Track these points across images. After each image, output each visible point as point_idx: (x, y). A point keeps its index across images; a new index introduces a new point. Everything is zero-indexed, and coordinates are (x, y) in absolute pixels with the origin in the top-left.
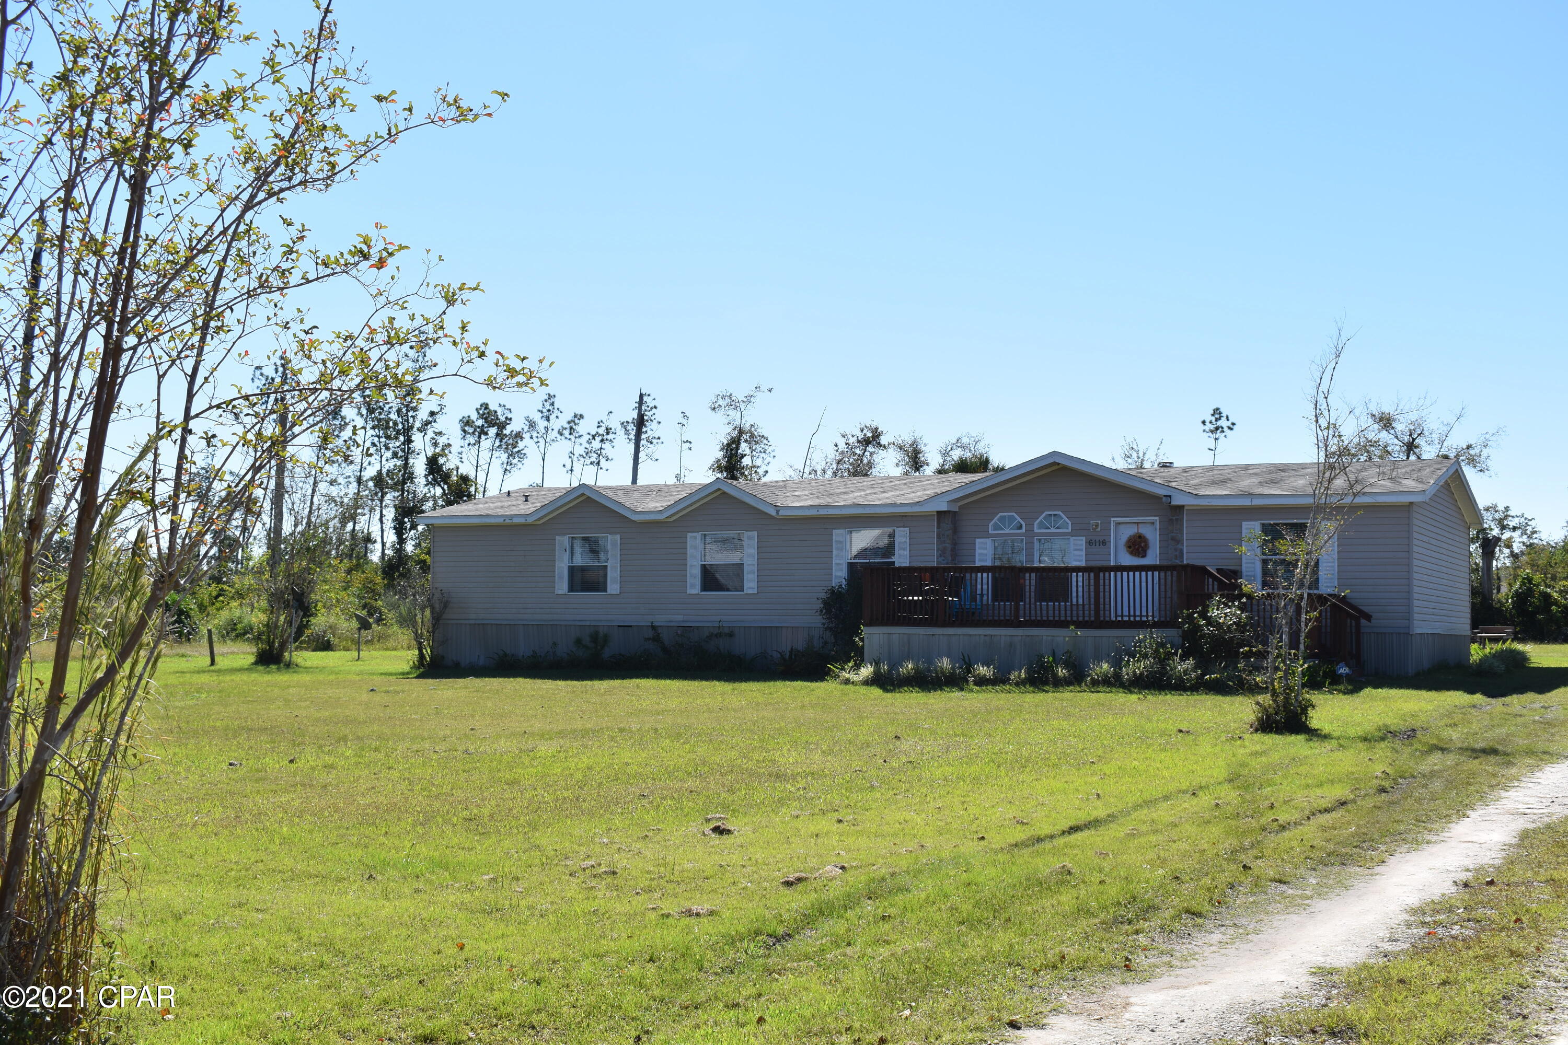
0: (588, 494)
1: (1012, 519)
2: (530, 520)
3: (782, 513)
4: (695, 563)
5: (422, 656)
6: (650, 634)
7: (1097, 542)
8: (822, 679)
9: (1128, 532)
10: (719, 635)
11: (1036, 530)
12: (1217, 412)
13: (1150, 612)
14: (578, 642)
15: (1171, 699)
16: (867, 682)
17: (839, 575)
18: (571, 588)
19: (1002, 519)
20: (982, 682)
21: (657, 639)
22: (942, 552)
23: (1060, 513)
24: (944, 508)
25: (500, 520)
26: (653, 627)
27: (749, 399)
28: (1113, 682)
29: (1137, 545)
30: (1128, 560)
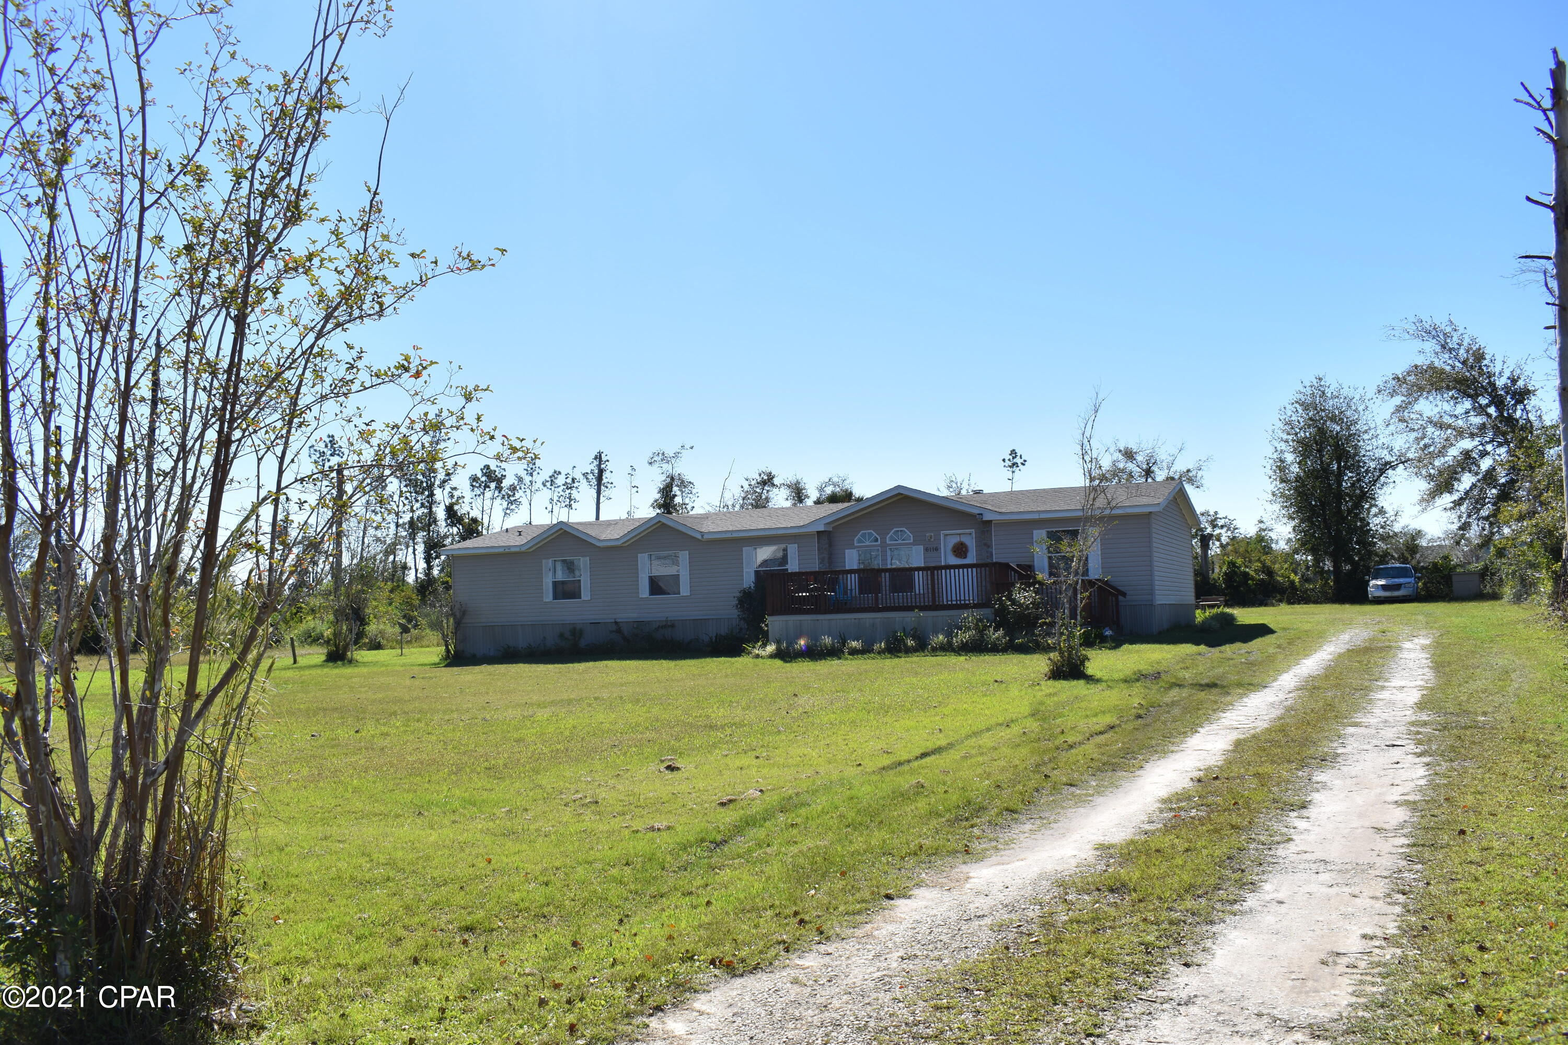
0: (565, 528)
1: (870, 534)
2: (523, 549)
3: (706, 537)
4: (644, 576)
5: (448, 651)
6: (614, 628)
7: (932, 549)
8: (739, 655)
9: (953, 541)
10: (664, 627)
11: (888, 542)
12: (1013, 453)
13: (971, 598)
14: (561, 635)
15: (988, 658)
16: (772, 656)
17: (749, 580)
18: (555, 598)
19: (864, 535)
20: (854, 652)
21: (619, 631)
22: (822, 561)
23: (904, 529)
24: (822, 528)
25: (501, 550)
26: (616, 623)
27: (677, 455)
28: (947, 648)
29: (960, 550)
30: (954, 560)
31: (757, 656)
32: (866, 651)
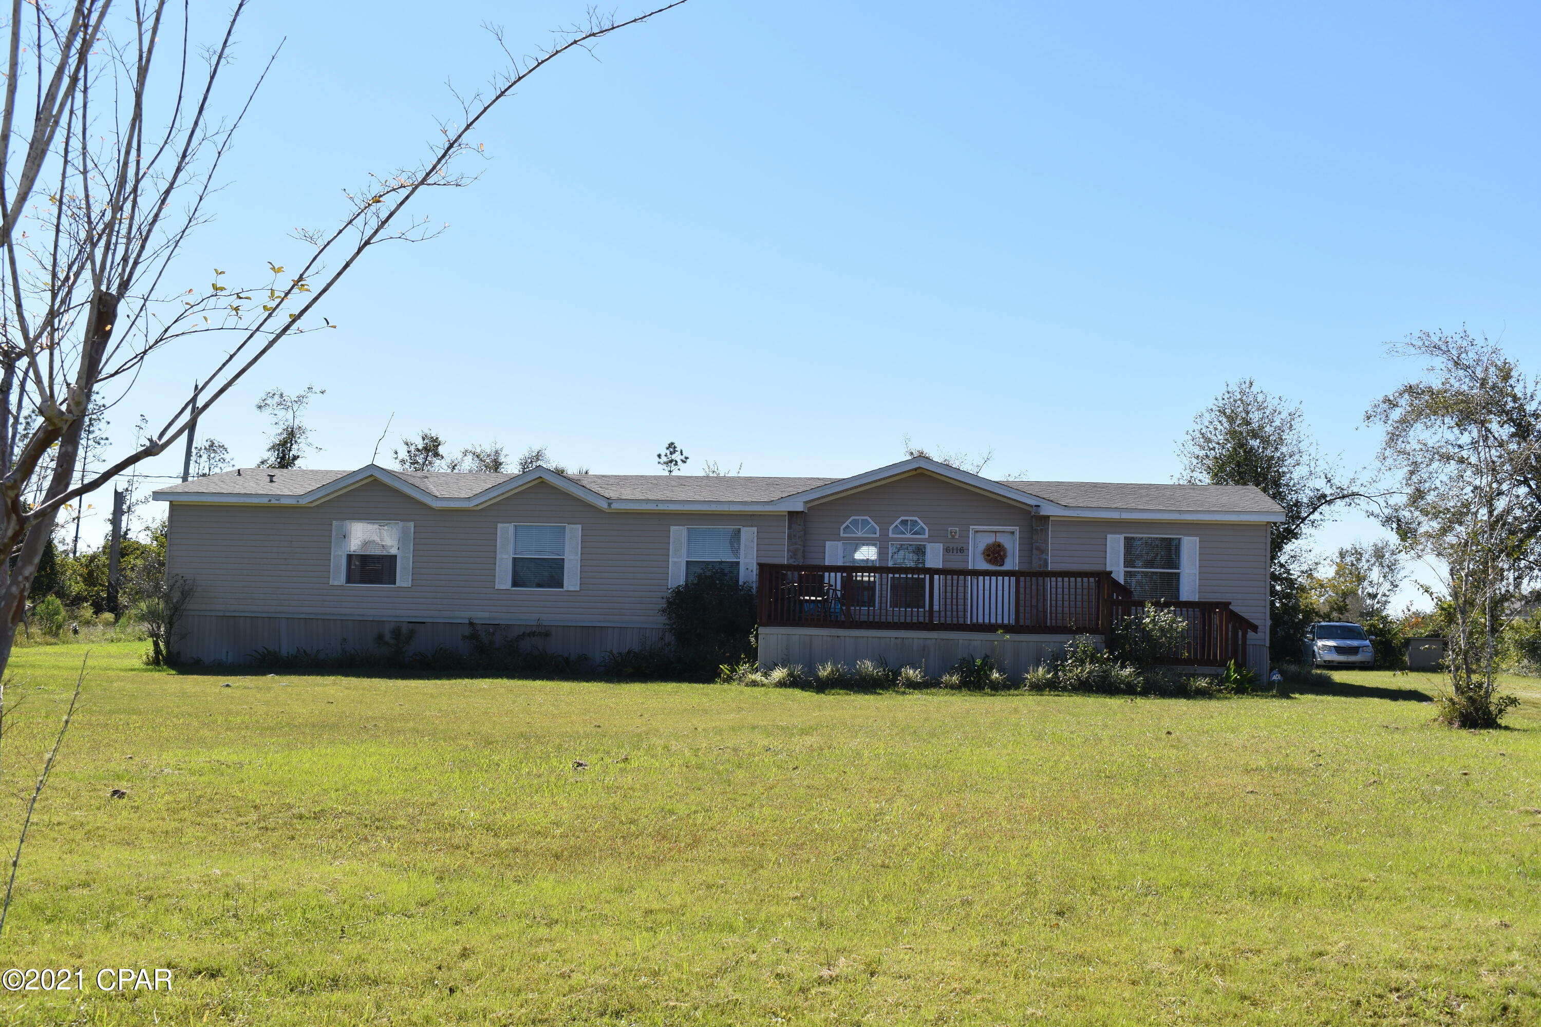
0: (377, 475)
1: (865, 523)
2: (304, 502)
3: (615, 506)
4: (505, 556)
5: (157, 651)
6: (467, 631)
7: (956, 549)
9: (986, 540)
10: (532, 634)
11: (891, 535)
12: (672, 447)
13: (1008, 618)
14: (380, 638)
16: (781, 684)
17: (677, 576)
18: (349, 580)
19: (855, 522)
20: (913, 685)
22: (793, 554)
23: (916, 519)
25: (265, 501)
26: (471, 624)
27: (300, 399)
28: (1052, 686)
29: (995, 553)
30: (984, 566)
31: (754, 684)
32: (930, 684)
